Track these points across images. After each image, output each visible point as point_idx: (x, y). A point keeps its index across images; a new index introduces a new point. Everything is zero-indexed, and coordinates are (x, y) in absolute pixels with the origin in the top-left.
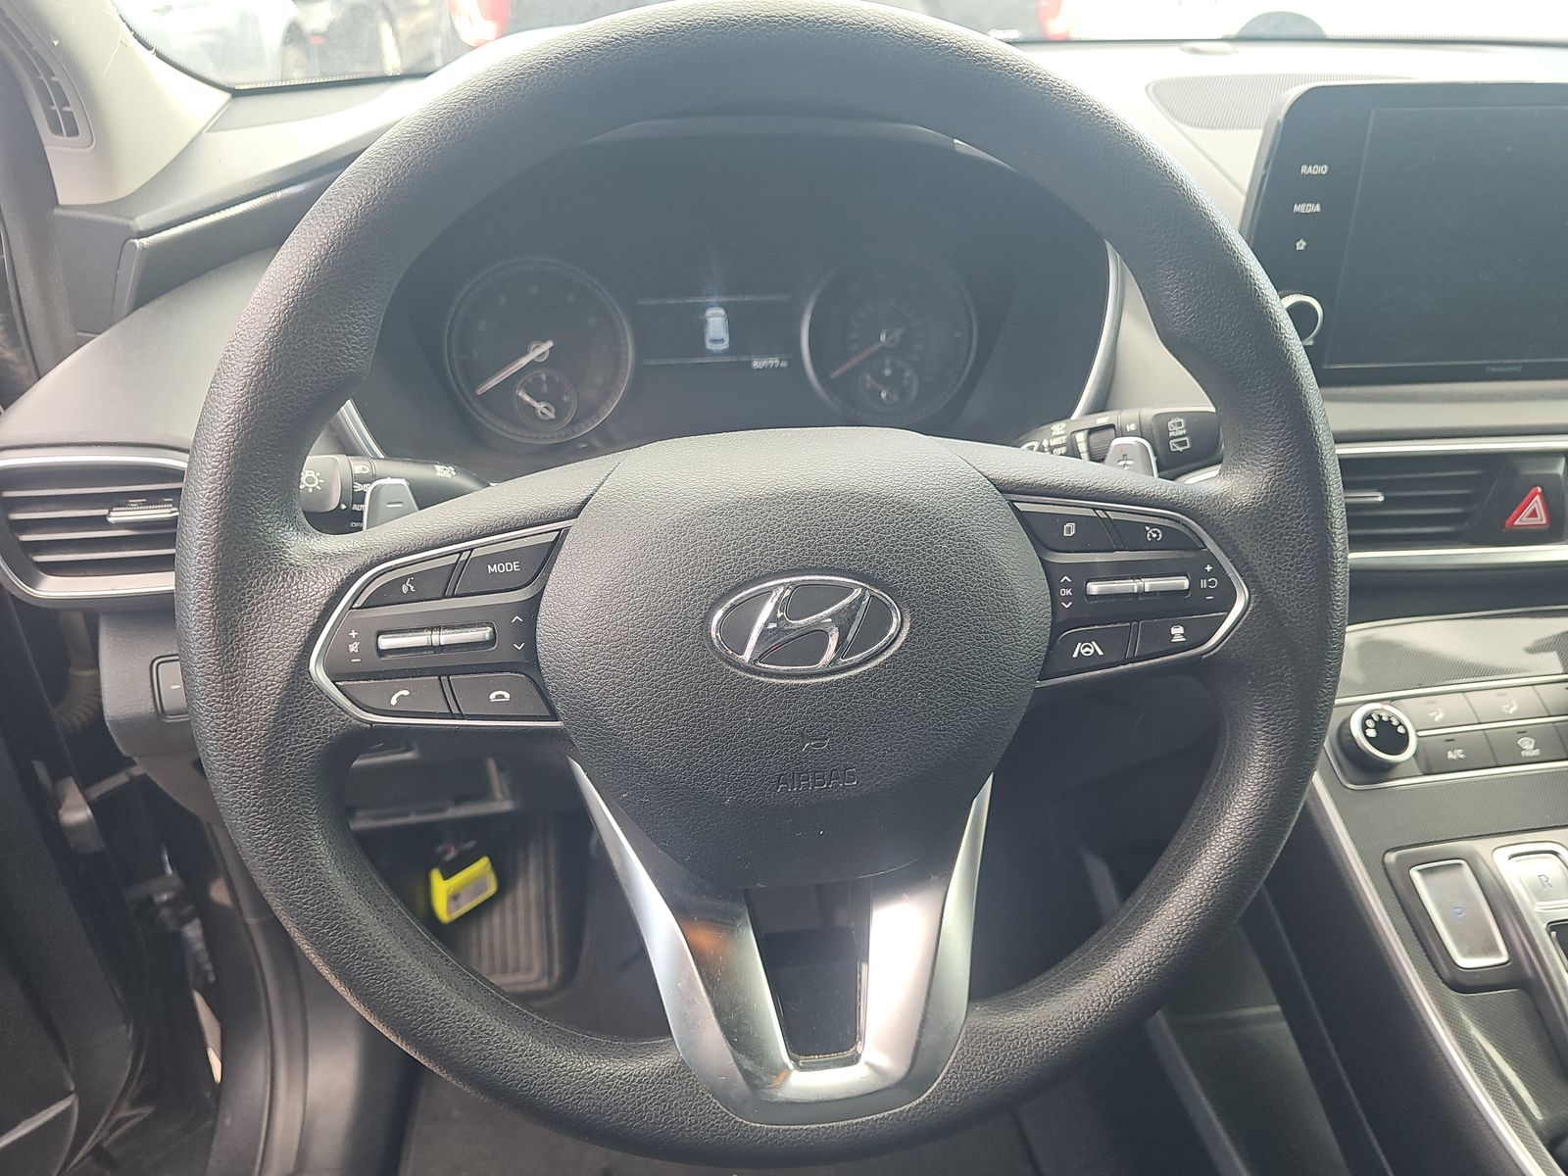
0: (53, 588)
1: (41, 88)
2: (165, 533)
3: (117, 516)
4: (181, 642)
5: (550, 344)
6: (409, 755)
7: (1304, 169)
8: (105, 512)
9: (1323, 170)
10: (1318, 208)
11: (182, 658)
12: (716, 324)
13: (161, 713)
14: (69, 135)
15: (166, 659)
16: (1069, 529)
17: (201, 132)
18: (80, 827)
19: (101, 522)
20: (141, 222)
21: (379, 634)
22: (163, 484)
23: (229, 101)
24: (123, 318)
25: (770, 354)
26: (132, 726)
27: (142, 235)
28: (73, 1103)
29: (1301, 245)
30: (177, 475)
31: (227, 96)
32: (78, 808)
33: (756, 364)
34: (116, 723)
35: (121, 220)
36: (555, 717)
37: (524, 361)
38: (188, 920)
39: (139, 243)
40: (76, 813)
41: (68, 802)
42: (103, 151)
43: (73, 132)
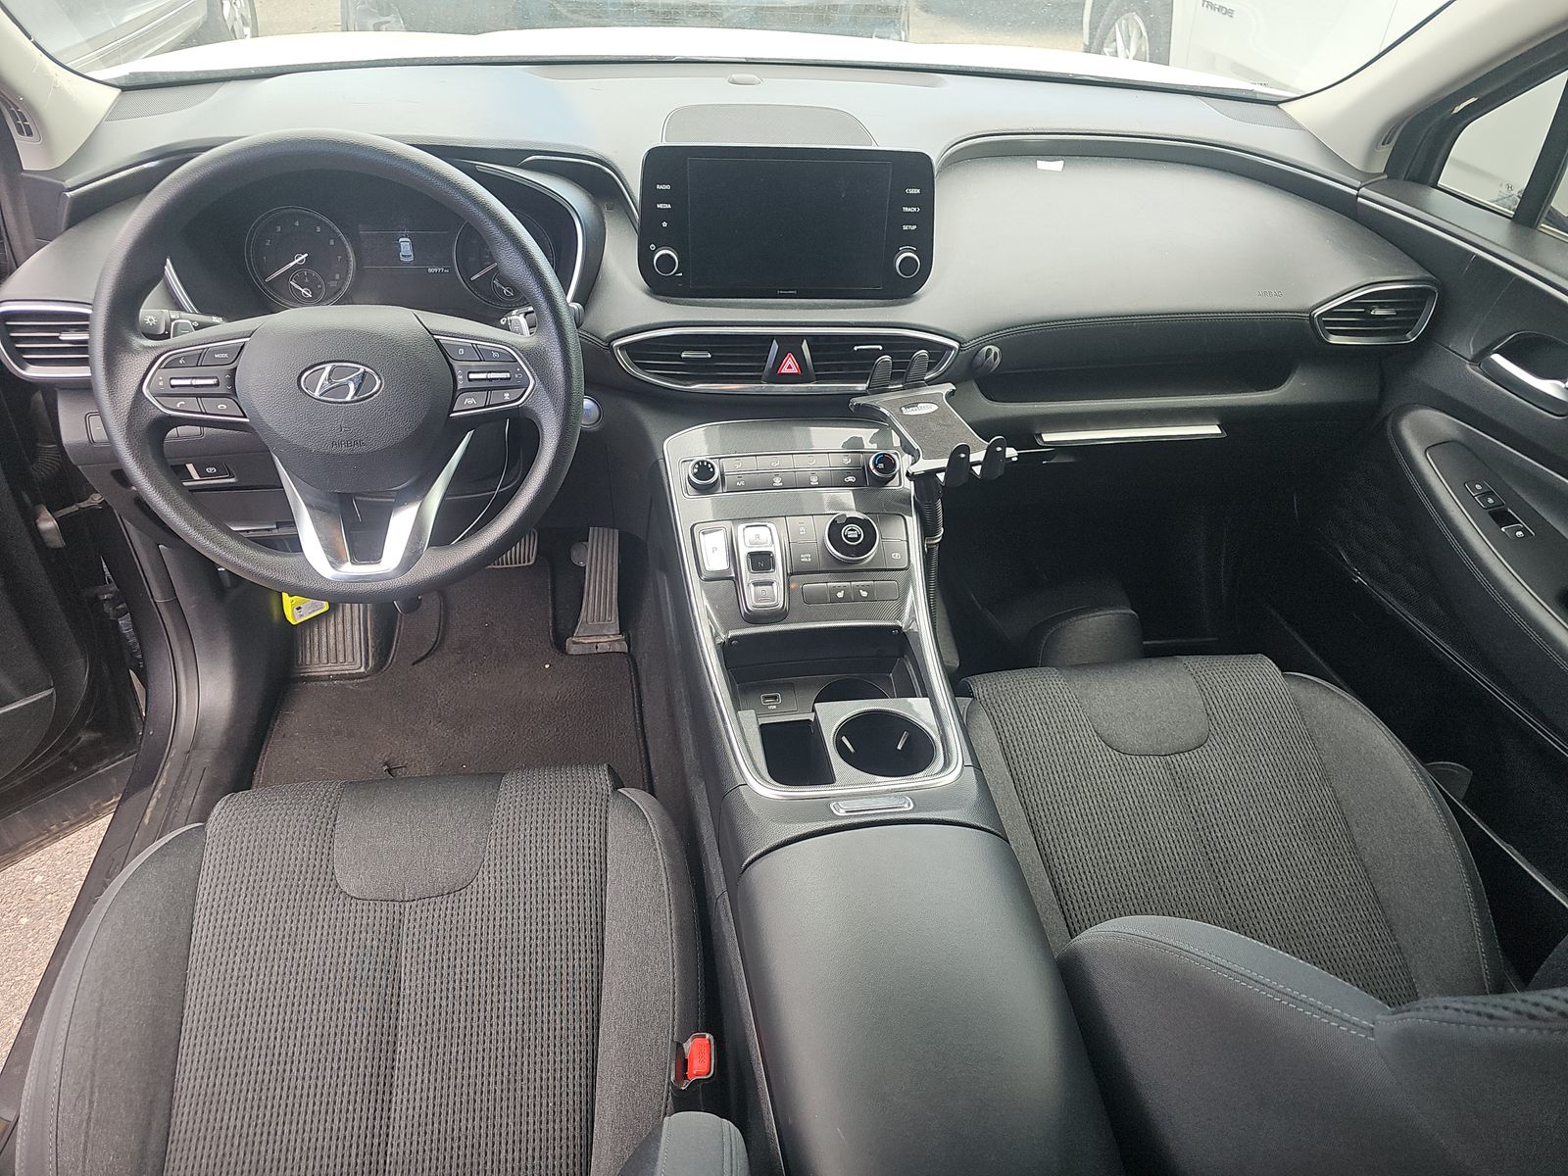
0: (33, 372)
1: (12, 114)
2: (82, 347)
3: (64, 337)
4: (99, 406)
5: (306, 255)
6: (232, 480)
7: (658, 187)
8: (57, 334)
9: (668, 187)
10: (669, 206)
11: (100, 414)
12: (405, 246)
13: (92, 441)
14: (28, 135)
15: (92, 414)
16: (461, 351)
17: (101, 121)
18: (49, 531)
19: (56, 340)
20: (68, 183)
21: (171, 379)
22: (81, 322)
23: (120, 94)
24: (61, 234)
25: (437, 265)
26: (77, 447)
27: (70, 190)
28: (52, 694)
29: (665, 224)
30: (85, 317)
31: (120, 90)
32: (47, 520)
33: (430, 270)
34: (70, 446)
35: (59, 182)
36: (245, 417)
37: (292, 264)
38: (122, 614)
39: (68, 194)
40: (48, 524)
41: (42, 516)
42: (47, 144)
43: (30, 134)
